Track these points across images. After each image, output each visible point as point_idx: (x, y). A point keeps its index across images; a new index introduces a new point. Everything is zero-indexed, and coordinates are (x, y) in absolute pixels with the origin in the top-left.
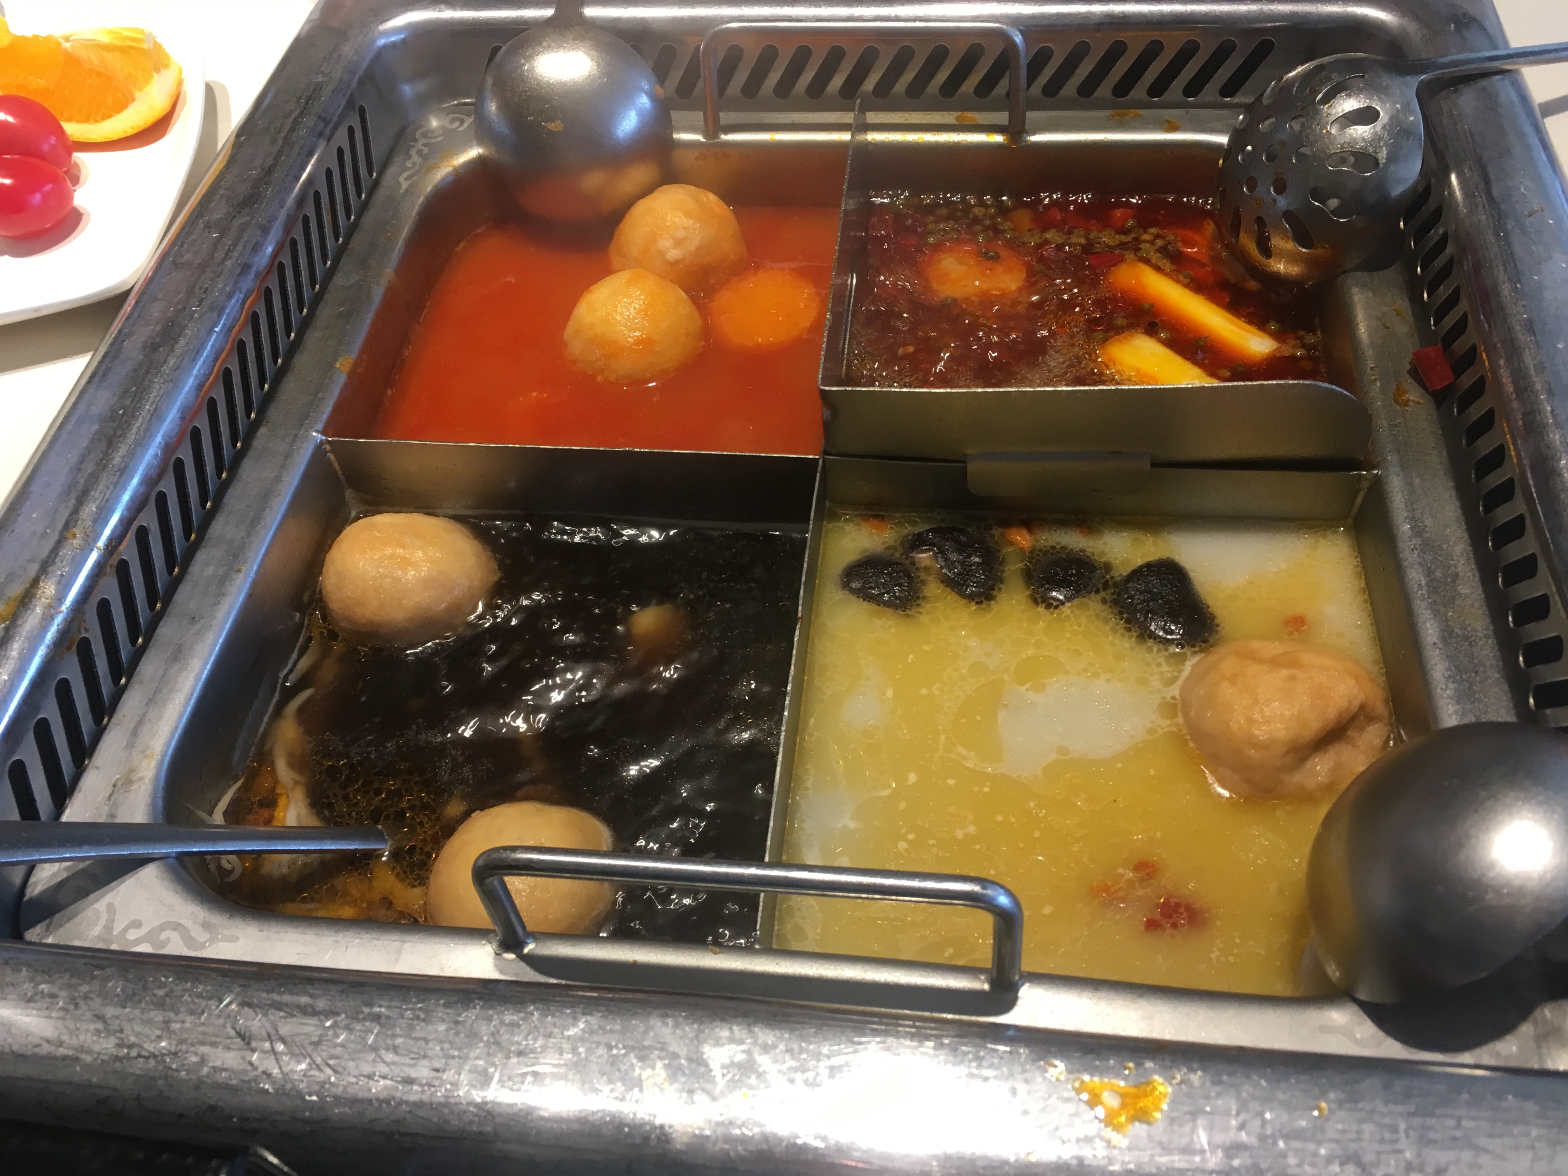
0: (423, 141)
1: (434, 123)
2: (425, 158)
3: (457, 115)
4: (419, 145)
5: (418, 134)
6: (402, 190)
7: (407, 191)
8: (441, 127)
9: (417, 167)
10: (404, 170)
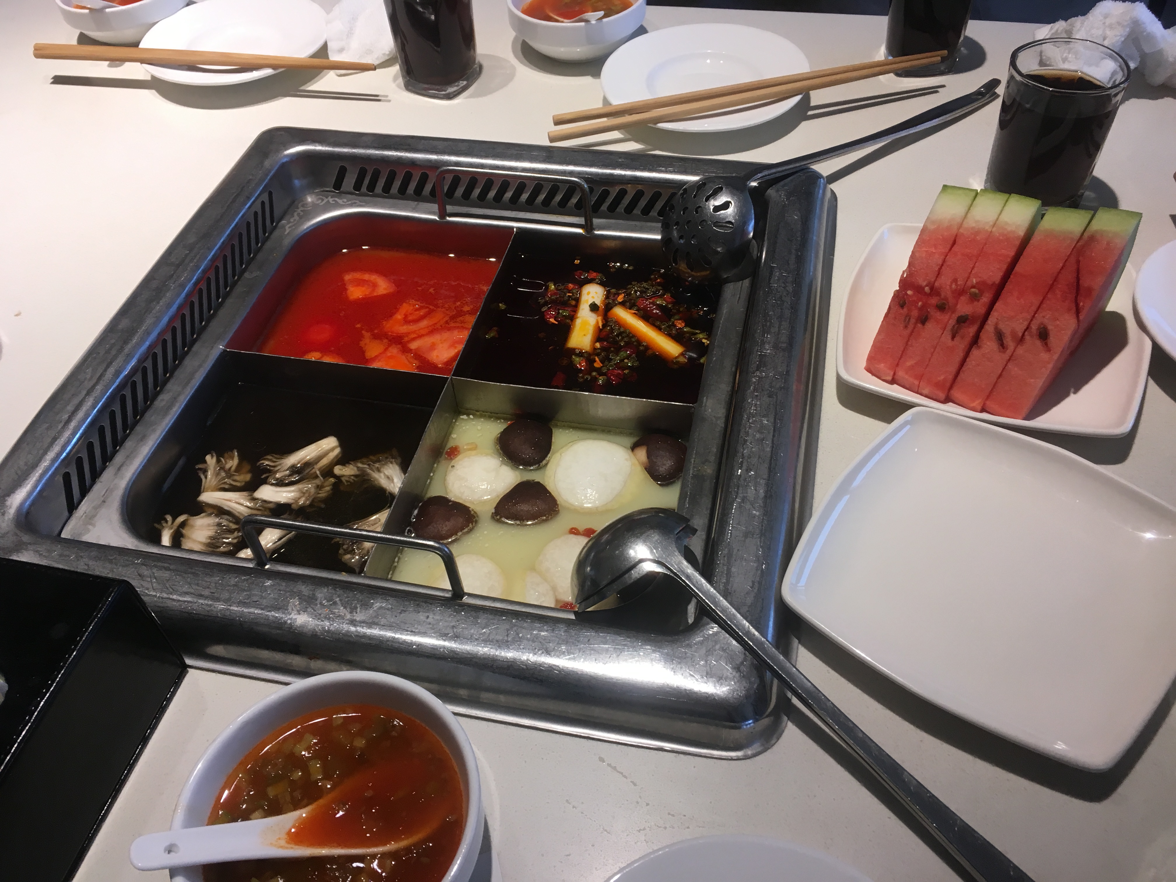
0: (302, 209)
1: (309, 199)
2: (301, 217)
3: (321, 197)
4: (299, 211)
5: (300, 205)
6: (286, 233)
7: (288, 234)
8: (312, 202)
9: (295, 222)
10: (289, 222)
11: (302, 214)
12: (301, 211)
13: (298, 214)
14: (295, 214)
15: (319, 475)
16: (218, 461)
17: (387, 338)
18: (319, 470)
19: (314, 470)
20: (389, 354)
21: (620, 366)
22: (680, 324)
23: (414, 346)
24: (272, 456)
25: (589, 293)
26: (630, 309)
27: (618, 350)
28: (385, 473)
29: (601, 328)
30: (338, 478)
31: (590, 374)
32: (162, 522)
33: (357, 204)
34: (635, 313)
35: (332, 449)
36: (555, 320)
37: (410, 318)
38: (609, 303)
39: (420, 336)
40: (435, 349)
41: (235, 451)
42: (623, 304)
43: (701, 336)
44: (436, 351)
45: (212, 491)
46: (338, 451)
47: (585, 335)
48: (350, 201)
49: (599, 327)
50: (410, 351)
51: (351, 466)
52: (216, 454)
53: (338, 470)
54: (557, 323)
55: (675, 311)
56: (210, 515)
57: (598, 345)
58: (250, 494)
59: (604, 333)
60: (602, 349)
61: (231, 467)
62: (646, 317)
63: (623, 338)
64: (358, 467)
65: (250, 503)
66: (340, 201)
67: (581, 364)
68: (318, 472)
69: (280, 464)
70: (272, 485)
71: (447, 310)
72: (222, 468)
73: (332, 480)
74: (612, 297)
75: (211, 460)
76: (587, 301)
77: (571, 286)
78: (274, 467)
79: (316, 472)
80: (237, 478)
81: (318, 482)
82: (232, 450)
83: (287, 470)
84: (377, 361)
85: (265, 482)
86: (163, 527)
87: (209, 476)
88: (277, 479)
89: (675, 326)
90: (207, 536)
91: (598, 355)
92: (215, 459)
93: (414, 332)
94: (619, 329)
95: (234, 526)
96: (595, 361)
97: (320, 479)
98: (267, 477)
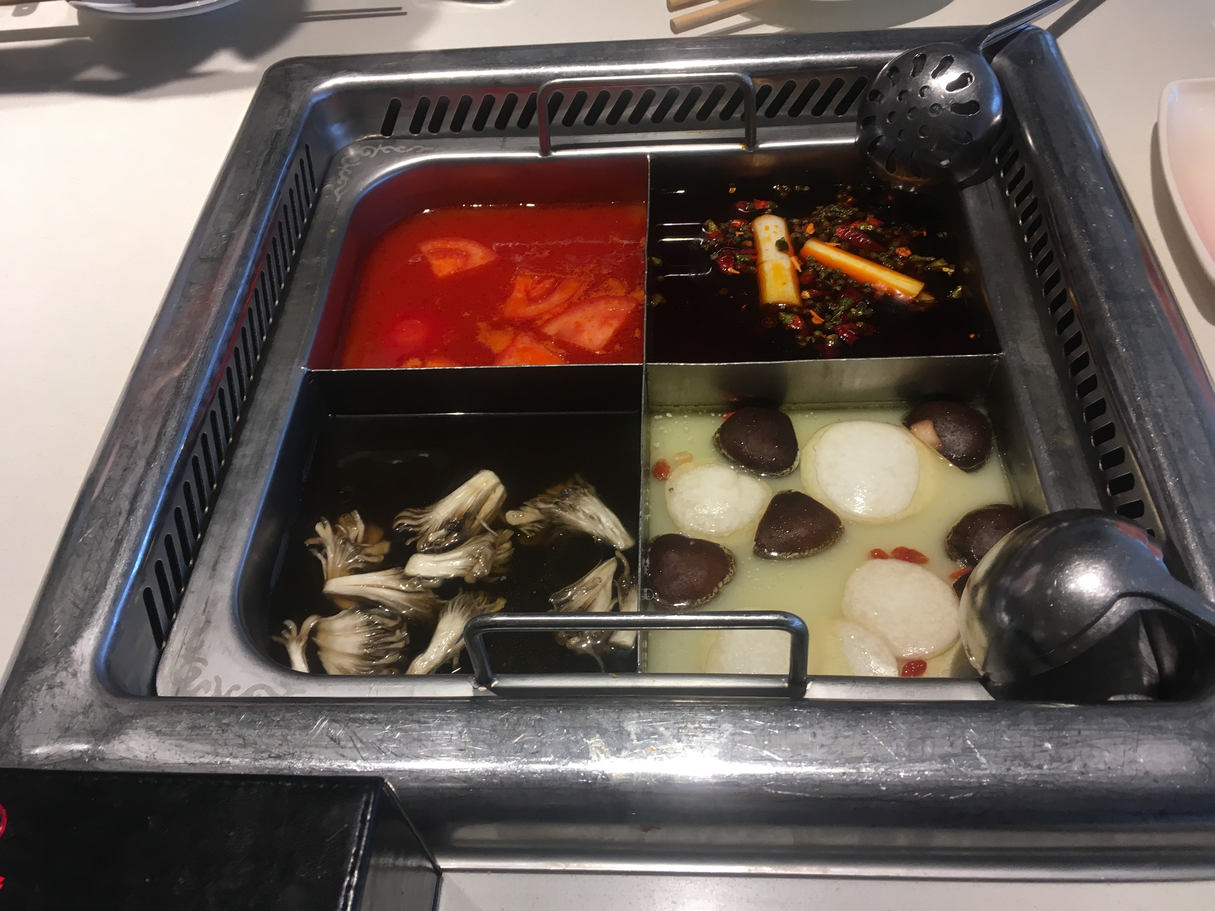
0: (347, 166)
1: (352, 153)
3: (368, 147)
4: (344, 168)
5: (342, 161)
6: (338, 200)
7: (341, 201)
8: (358, 155)
9: (345, 184)
10: (337, 186)
11: (350, 172)
12: (348, 168)
13: (345, 174)
14: (341, 173)
15: (488, 529)
16: (335, 531)
17: (512, 325)
18: (484, 519)
19: (476, 522)
20: (520, 346)
21: (848, 319)
22: (903, 252)
23: (551, 329)
24: (409, 511)
25: (767, 228)
26: (829, 241)
27: (836, 298)
28: (584, 512)
29: (800, 271)
30: (516, 529)
31: (812, 334)
32: (284, 632)
33: (422, 150)
34: (837, 247)
35: (493, 489)
36: (735, 268)
37: (534, 294)
38: (797, 238)
39: (556, 316)
40: (584, 331)
41: (356, 512)
42: (815, 236)
43: (938, 264)
44: (586, 333)
45: (341, 576)
46: (501, 490)
47: (784, 283)
48: (410, 147)
49: (797, 271)
50: (548, 338)
51: (528, 509)
52: (328, 519)
53: (513, 517)
54: (738, 273)
55: (889, 236)
56: (353, 611)
57: (806, 294)
58: (398, 571)
59: (807, 278)
60: (815, 298)
61: (357, 537)
62: (853, 249)
63: (835, 281)
64: (540, 509)
65: (404, 585)
66: (397, 149)
67: (792, 322)
68: (485, 525)
69: (427, 522)
70: (426, 553)
71: (580, 276)
72: (347, 541)
73: (508, 533)
74: (797, 229)
75: (323, 530)
76: (769, 239)
77: (737, 222)
78: (419, 526)
79: (481, 524)
80: (369, 551)
81: (489, 538)
82: (349, 511)
83: (440, 529)
84: (507, 357)
85: (413, 550)
86: (286, 639)
87: (331, 555)
88: (431, 544)
89: (897, 255)
90: (359, 643)
91: (812, 307)
92: (329, 528)
93: (547, 312)
94: (825, 269)
95: (391, 623)
96: (812, 317)
97: (492, 534)
98: (414, 544)
